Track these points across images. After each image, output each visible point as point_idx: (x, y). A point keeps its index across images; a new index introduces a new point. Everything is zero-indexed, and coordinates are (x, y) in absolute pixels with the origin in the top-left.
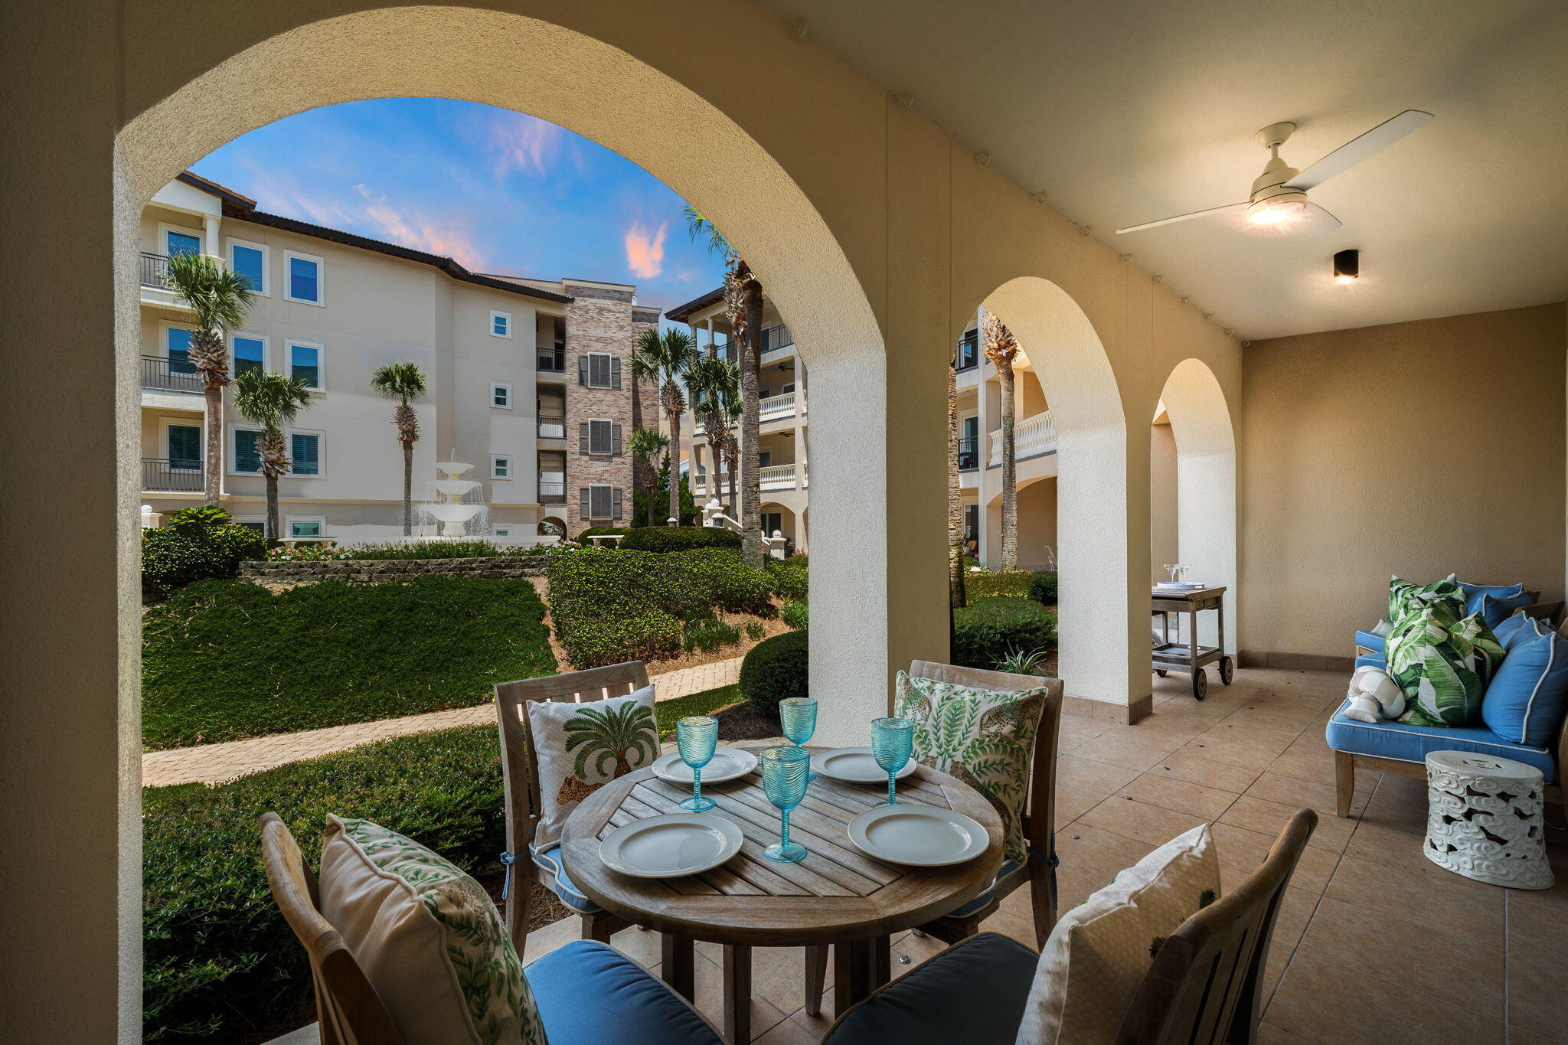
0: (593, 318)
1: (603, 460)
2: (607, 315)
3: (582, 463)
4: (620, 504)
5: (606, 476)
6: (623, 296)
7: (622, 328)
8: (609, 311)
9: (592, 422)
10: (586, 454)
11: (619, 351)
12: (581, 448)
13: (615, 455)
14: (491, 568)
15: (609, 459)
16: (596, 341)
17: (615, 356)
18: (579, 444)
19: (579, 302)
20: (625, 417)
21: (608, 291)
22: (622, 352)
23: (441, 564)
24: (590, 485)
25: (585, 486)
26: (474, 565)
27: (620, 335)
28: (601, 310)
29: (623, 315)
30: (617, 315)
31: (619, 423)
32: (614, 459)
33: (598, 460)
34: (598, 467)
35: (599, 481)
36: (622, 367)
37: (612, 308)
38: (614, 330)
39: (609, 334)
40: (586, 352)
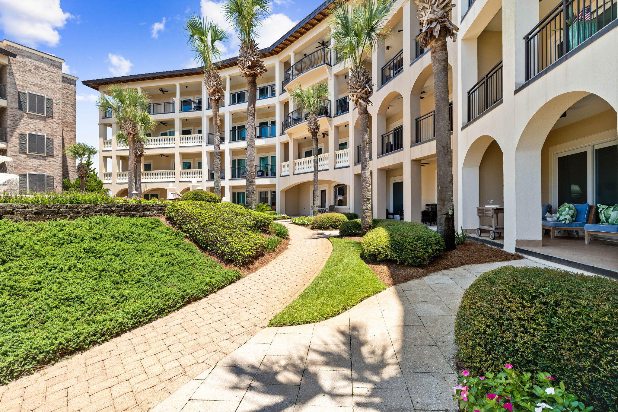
0: (30, 71)
1: (39, 158)
2: (42, 71)
3: (21, 158)
4: (53, 185)
5: (41, 168)
6: (55, 64)
7: (54, 82)
8: (44, 70)
9: (30, 134)
10: (25, 153)
11: (51, 95)
12: (20, 149)
13: (48, 156)
14: (125, 211)
15: (44, 158)
16: (34, 85)
17: (49, 97)
18: (18, 146)
19: (18, 58)
20: (56, 134)
21: (43, 57)
22: (54, 96)
23: (88, 207)
24: (28, 173)
25: (23, 173)
26: (113, 209)
27: (52, 86)
28: (37, 68)
29: (55, 74)
30: (51, 74)
31: (51, 138)
32: (47, 158)
33: (34, 158)
34: (35, 162)
35: (36, 170)
36: (54, 105)
37: (47, 68)
38: (48, 82)
39: (44, 83)
40: (25, 90)
